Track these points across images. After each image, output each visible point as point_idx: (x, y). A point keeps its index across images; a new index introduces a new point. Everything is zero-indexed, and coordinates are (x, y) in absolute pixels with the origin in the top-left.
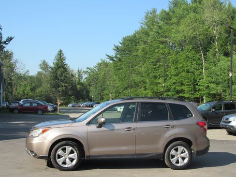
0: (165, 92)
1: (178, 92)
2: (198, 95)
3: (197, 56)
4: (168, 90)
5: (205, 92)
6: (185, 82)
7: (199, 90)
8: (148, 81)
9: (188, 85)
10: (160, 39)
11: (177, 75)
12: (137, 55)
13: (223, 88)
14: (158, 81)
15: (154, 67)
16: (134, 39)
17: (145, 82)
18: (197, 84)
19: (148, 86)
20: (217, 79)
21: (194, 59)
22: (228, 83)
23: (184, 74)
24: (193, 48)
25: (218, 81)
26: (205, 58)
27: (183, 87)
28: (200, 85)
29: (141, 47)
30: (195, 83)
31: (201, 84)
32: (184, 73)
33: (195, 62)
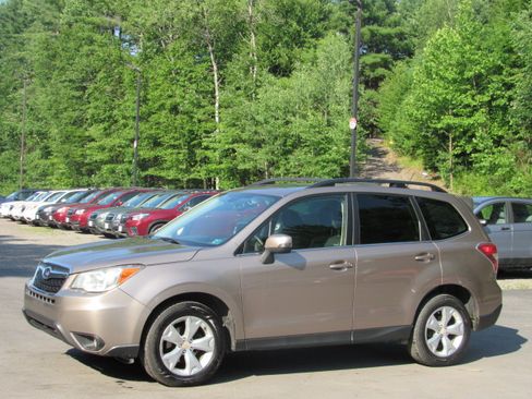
0: (106, 163)
1: (143, 165)
2: (200, 173)
3: (200, 69)
4: (115, 160)
5: (223, 166)
6: (166, 139)
7: (206, 160)
8: (54, 131)
9: (174, 147)
10: (97, 20)
11: (142, 118)
12: (22, 60)
13: (270, 157)
14: (87, 134)
15: (77, 94)
16: (11, 14)
17: (43, 135)
18: (200, 144)
19: (53, 146)
20: (256, 133)
21: (190, 79)
22: (284, 144)
23: (163, 116)
24: (189, 49)
25: (256, 137)
26: (220, 76)
27: (159, 152)
28: (207, 148)
29: (36, 36)
30: (193, 141)
31: (211, 146)
32: (164, 113)
33: (194, 86)
